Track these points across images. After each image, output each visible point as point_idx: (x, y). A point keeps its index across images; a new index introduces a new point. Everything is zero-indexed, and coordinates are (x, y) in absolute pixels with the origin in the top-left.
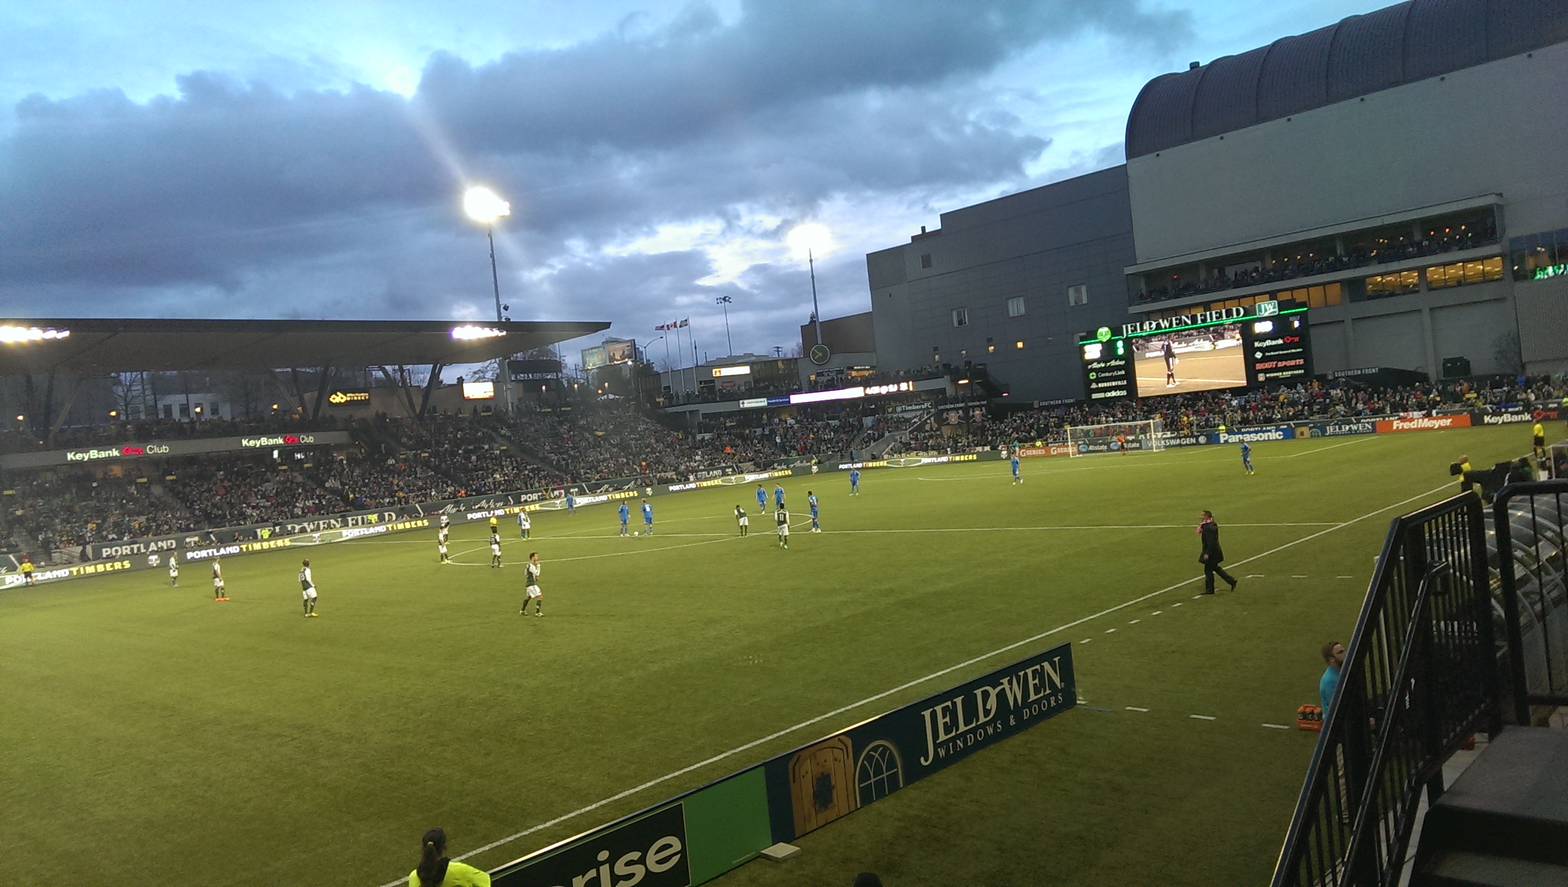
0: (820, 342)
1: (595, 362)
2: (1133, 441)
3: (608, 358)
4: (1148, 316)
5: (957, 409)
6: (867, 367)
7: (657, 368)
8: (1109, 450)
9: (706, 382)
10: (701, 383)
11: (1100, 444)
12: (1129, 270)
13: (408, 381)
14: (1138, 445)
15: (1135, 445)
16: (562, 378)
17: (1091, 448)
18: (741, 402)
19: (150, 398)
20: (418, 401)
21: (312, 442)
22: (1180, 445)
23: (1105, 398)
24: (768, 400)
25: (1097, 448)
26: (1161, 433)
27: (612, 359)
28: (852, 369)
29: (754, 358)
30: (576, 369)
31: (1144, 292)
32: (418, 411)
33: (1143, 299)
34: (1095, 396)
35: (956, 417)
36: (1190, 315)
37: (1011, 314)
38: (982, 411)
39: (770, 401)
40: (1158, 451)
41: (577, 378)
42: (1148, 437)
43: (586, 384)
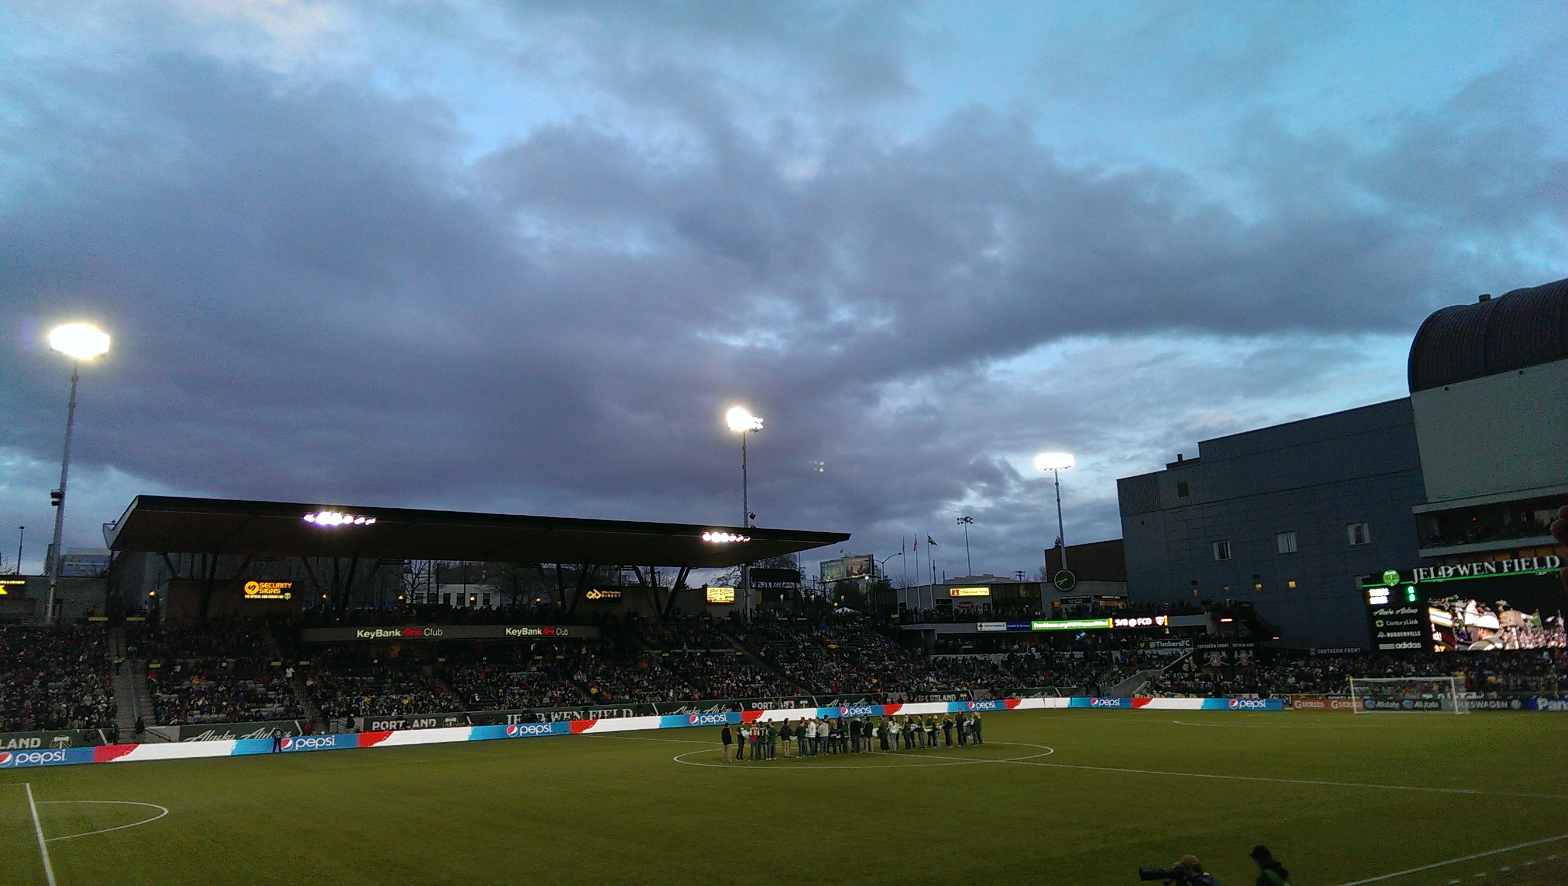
0: (1065, 567)
1: (833, 575)
2: (1430, 700)
3: (845, 572)
4: (1446, 560)
5: (1220, 650)
6: (1116, 597)
7: (894, 585)
8: (1402, 708)
9: (943, 601)
10: (937, 602)
11: (1391, 701)
12: (1418, 509)
13: (658, 583)
14: (1436, 705)
15: (1433, 705)
16: (800, 588)
17: (1380, 704)
18: (979, 624)
19: (433, 585)
20: (664, 602)
21: (566, 635)
22: (1489, 709)
23: (1396, 649)
24: (1007, 624)
25: (1387, 705)
26: (1465, 694)
27: (849, 573)
28: (1099, 597)
29: (994, 580)
30: (814, 581)
31: (1437, 533)
32: (663, 611)
33: (1436, 542)
34: (1382, 647)
35: (1219, 658)
36: (1494, 563)
37: (1281, 551)
38: (1249, 654)
39: (1010, 626)
40: (1460, 713)
41: (814, 589)
42: (1449, 697)
43: (823, 596)
